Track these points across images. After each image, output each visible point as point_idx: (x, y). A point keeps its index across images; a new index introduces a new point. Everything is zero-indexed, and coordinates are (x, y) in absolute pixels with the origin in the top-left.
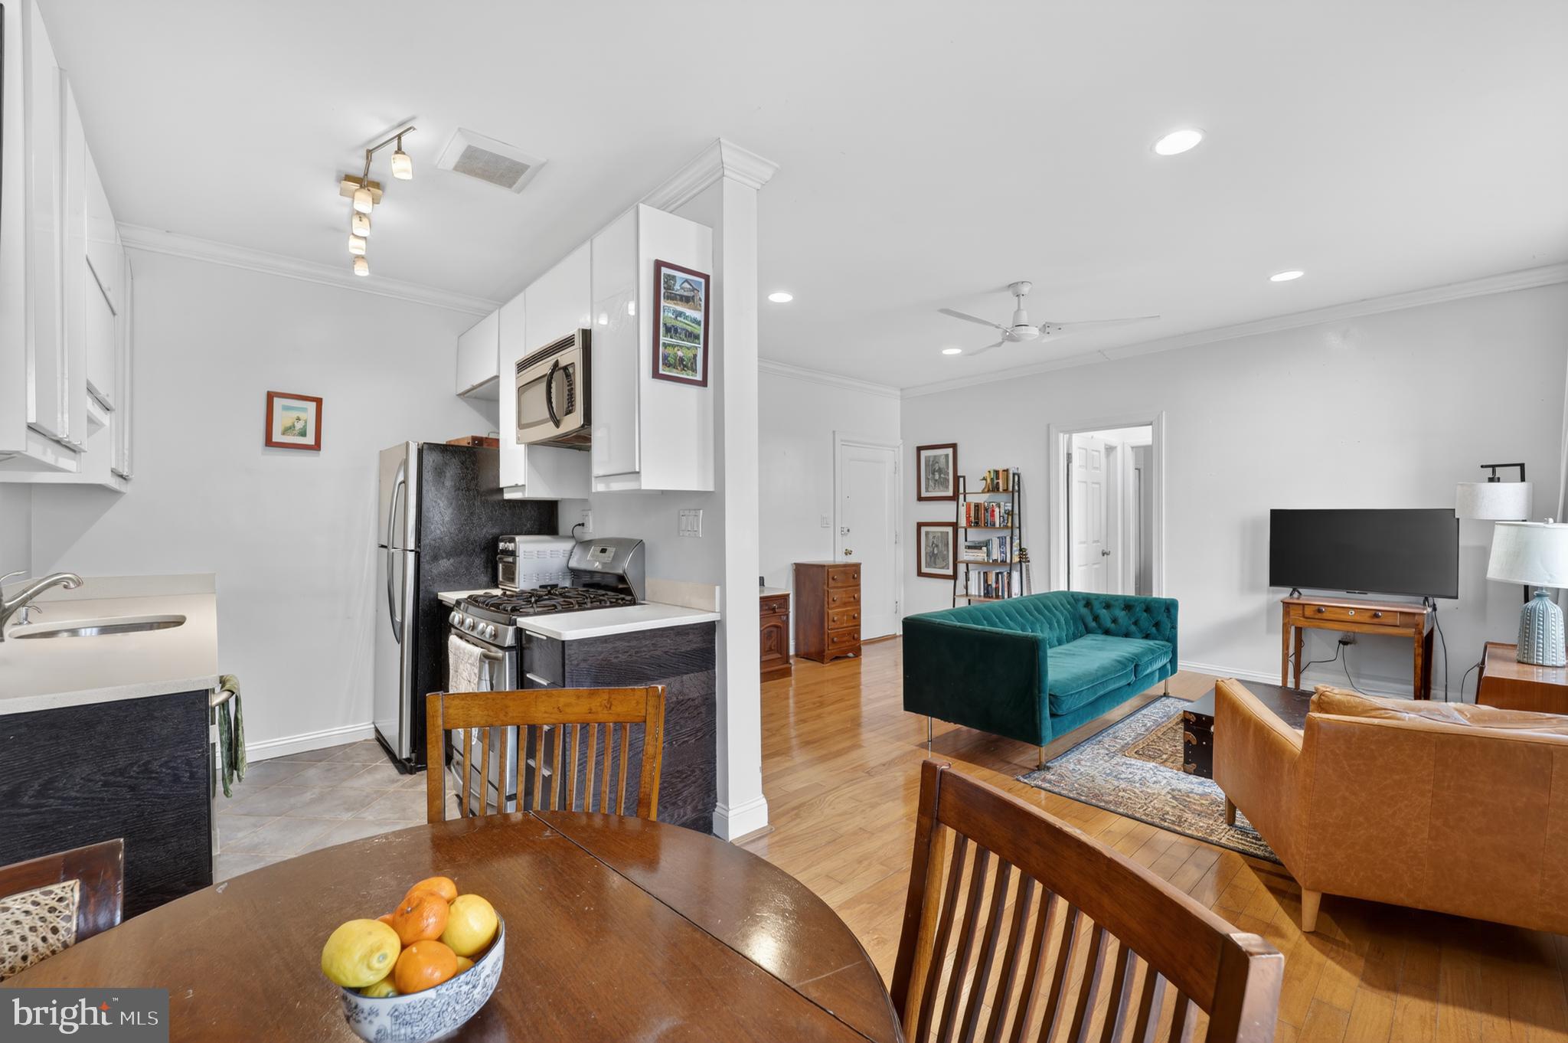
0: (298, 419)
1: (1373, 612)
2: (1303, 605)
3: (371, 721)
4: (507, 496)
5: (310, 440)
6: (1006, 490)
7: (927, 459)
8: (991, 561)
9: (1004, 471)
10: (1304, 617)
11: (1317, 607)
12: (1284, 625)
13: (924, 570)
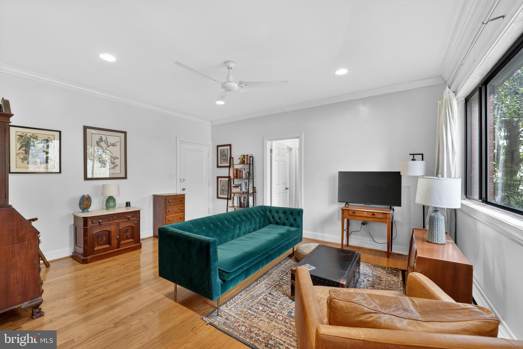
1: (373, 213)
2: (349, 210)
6: (247, 163)
7: (221, 150)
8: (242, 192)
9: (246, 155)
10: (349, 215)
11: (353, 211)
12: (342, 218)
13: (220, 196)
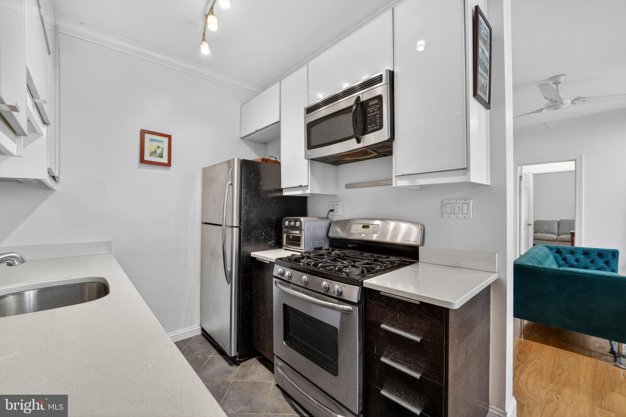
0: (158, 147)
3: (199, 325)
4: (286, 193)
5: (165, 160)
